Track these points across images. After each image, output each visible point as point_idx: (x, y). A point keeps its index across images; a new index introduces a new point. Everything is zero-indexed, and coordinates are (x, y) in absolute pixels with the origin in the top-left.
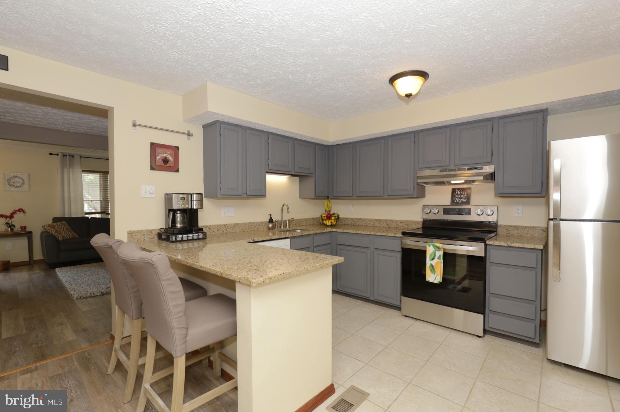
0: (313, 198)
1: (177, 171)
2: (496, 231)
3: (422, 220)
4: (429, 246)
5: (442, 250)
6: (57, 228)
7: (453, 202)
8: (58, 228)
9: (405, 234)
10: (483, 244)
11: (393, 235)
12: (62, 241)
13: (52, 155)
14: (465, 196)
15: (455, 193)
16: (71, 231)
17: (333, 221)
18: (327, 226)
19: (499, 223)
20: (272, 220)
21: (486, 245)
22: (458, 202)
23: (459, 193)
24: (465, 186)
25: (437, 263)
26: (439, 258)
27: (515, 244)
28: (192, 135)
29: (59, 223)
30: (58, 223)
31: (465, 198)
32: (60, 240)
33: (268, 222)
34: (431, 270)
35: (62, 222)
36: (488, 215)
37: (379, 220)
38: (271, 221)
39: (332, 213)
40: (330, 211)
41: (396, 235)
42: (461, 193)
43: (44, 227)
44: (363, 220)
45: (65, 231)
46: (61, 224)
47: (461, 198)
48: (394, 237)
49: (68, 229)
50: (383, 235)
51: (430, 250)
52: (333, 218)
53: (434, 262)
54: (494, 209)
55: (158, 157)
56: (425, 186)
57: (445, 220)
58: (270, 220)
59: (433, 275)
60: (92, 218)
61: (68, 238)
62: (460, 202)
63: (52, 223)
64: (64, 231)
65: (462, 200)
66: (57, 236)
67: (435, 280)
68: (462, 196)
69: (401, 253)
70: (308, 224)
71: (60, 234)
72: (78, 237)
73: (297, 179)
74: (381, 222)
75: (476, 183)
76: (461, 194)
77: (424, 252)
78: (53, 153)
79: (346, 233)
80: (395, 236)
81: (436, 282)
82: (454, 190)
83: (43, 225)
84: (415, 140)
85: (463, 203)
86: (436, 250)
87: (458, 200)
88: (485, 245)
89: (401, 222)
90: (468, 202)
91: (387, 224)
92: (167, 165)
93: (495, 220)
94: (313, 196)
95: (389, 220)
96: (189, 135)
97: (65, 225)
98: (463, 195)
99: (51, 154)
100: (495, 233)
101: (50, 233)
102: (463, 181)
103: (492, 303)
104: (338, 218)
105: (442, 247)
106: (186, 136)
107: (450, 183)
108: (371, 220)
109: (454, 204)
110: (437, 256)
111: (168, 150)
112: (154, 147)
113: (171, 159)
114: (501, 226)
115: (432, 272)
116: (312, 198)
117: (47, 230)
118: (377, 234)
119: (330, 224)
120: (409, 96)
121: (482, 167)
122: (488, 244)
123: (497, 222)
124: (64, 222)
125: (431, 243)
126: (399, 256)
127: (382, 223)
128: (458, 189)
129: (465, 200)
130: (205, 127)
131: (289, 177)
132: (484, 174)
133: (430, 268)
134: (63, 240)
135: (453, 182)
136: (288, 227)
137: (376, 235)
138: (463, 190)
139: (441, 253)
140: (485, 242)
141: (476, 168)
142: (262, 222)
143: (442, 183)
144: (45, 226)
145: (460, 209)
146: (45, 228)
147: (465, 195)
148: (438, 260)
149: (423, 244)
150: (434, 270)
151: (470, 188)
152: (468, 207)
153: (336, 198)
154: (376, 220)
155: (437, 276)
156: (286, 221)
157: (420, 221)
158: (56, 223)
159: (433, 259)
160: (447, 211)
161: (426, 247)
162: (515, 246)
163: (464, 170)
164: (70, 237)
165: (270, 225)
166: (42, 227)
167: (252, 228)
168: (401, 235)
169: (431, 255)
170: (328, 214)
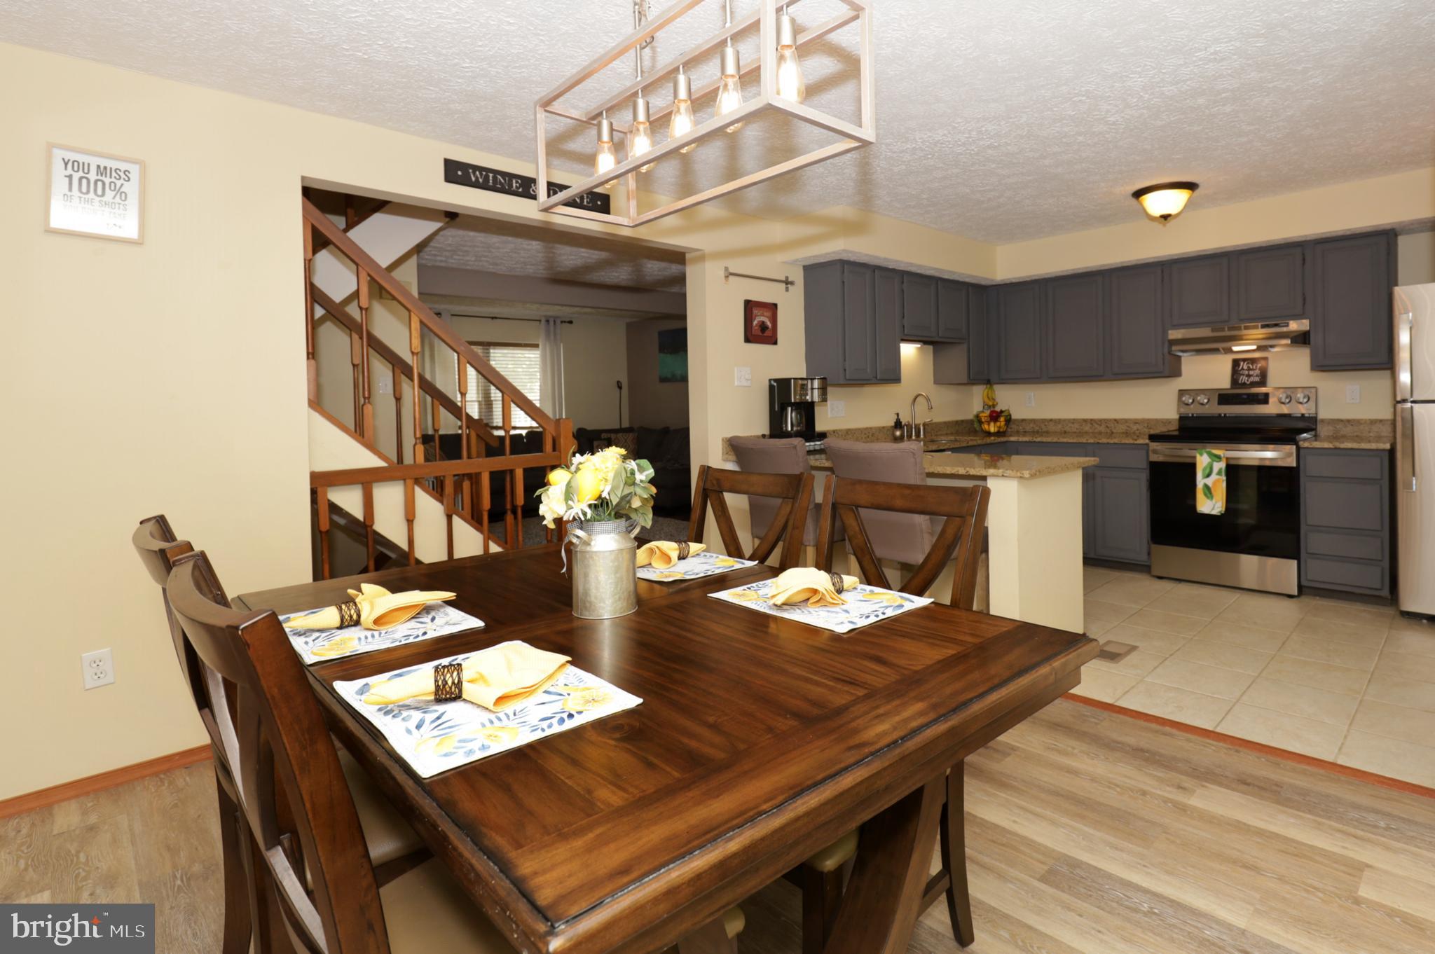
0: (966, 382)
1: (775, 343)
2: (1315, 429)
3: (1176, 416)
4: (1201, 455)
5: (1224, 460)
7: (1235, 382)
9: (1153, 438)
10: (1294, 447)
11: (1132, 442)
14: (1257, 372)
15: (1239, 367)
17: (1003, 423)
18: (989, 434)
19: (1320, 416)
20: (901, 423)
21: (1298, 449)
22: (1245, 383)
23: (1245, 367)
24: (1257, 355)
25: (1215, 482)
26: (1219, 473)
27: (1346, 444)
28: (792, 283)
31: (1257, 376)
33: (892, 427)
34: (1205, 495)
36: (1301, 403)
37: (1091, 420)
38: (898, 424)
39: (998, 409)
40: (994, 406)
41: (1138, 442)
42: (1249, 367)
44: (1058, 421)
47: (1249, 376)
48: (1134, 444)
50: (1112, 442)
51: (1202, 460)
52: (1002, 419)
53: (1209, 481)
54: (1311, 392)
55: (755, 323)
56: (1180, 357)
57: (1220, 415)
58: (896, 423)
59: (1209, 501)
62: (1248, 383)
65: (1252, 379)
67: (1213, 509)
68: (1251, 373)
69: (1148, 471)
70: (949, 432)
73: (930, 348)
74: (1094, 424)
75: (1276, 349)
76: (1249, 369)
77: (1192, 467)
79: (1039, 442)
80: (1136, 442)
81: (1215, 512)
82: (1236, 363)
84: (1163, 277)
85: (1254, 384)
86: (1213, 461)
87: (1243, 379)
88: (1297, 447)
89: (1136, 422)
90: (1263, 382)
91: (1107, 427)
92: (765, 335)
93: (1313, 411)
94: (964, 379)
95: (1110, 420)
96: (788, 282)
98: (1253, 370)
100: (1313, 433)
102: (1254, 347)
103: (1312, 541)
104: (1009, 420)
105: (1224, 454)
106: (783, 285)
107: (1230, 351)
108: (1074, 421)
109: (1237, 386)
110: (1215, 470)
111: (765, 310)
112: (749, 306)
113: (769, 324)
114: (1323, 421)
115: (1208, 497)
116: (963, 382)
118: (1100, 441)
119: (996, 430)
120: (1166, 217)
121: (1288, 323)
122: (1302, 446)
123: (1316, 414)
125: (1203, 451)
126: (1144, 477)
127: (1096, 426)
128: (1244, 360)
129: (1257, 379)
130: (806, 268)
131: (919, 346)
132: (1292, 335)
133: (1203, 489)
135: (1235, 349)
136: (922, 436)
137: (1098, 443)
138: (1253, 361)
139: (1222, 465)
140: (1296, 444)
141: (1276, 325)
142: (884, 427)
143: (1216, 351)
145: (1249, 395)
147: (1256, 369)
148: (1218, 477)
149: (1191, 453)
150: (1210, 493)
151: (1266, 359)
152: (1263, 390)
153: (1003, 381)
154: (1085, 421)
155: (1216, 502)
156: (920, 425)
157: (1173, 419)
159: (1208, 476)
160: (1224, 398)
161: (1195, 457)
162: (1346, 447)
163: (1256, 327)
165: (898, 433)
167: (870, 437)
168: (1147, 441)
169: (1204, 470)
170: (993, 412)
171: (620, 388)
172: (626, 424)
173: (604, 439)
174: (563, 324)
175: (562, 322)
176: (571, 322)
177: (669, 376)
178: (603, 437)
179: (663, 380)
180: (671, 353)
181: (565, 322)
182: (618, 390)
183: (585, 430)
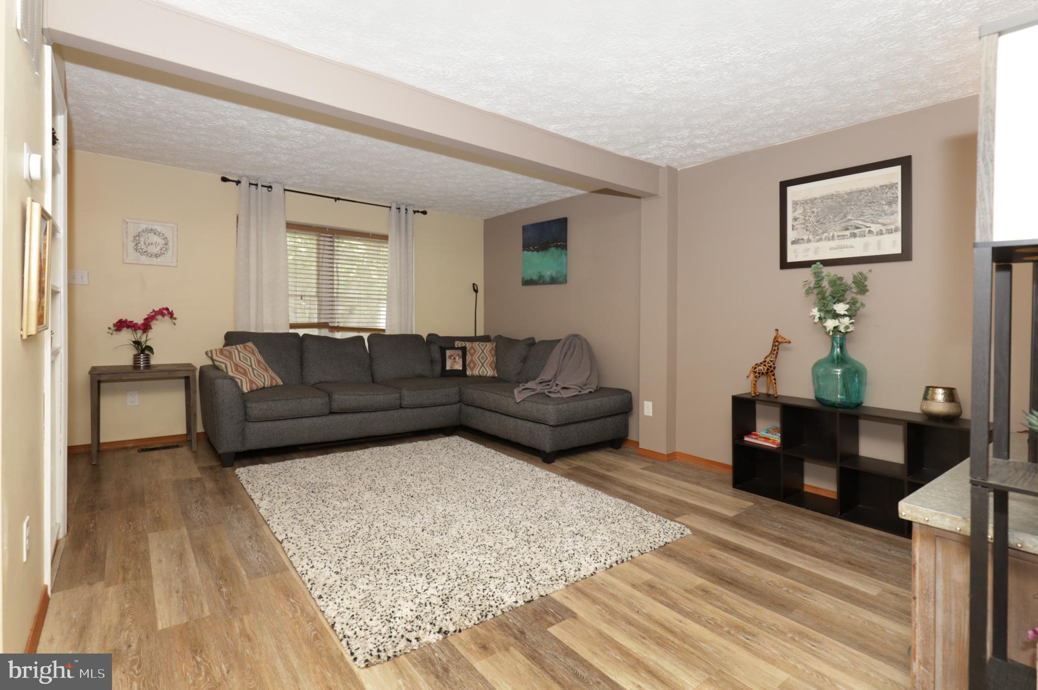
6: (238, 359)
8: (240, 359)
12: (248, 392)
13: (228, 183)
16: (266, 368)
29: (241, 345)
30: (238, 346)
32: (245, 390)
35: (247, 344)
43: (210, 355)
45: (254, 366)
46: (245, 348)
49: (259, 362)
60: (305, 335)
61: (262, 385)
63: (224, 347)
64: (251, 366)
66: (239, 379)
71: (245, 374)
72: (282, 383)
78: (228, 177)
83: (208, 349)
97: (253, 353)
99: (224, 179)
101: (222, 371)
117: (216, 363)
124: (250, 344)
134: (252, 391)
144: (211, 351)
146: (212, 359)
158: (234, 347)
164: (264, 384)
166: (206, 353)
171: (476, 291)
172: (481, 333)
173: (458, 348)
174: (416, 213)
175: (415, 212)
176: (424, 213)
177: (535, 278)
178: (456, 346)
179: (527, 282)
180: (538, 250)
181: (418, 212)
182: (475, 293)
183: (436, 335)
